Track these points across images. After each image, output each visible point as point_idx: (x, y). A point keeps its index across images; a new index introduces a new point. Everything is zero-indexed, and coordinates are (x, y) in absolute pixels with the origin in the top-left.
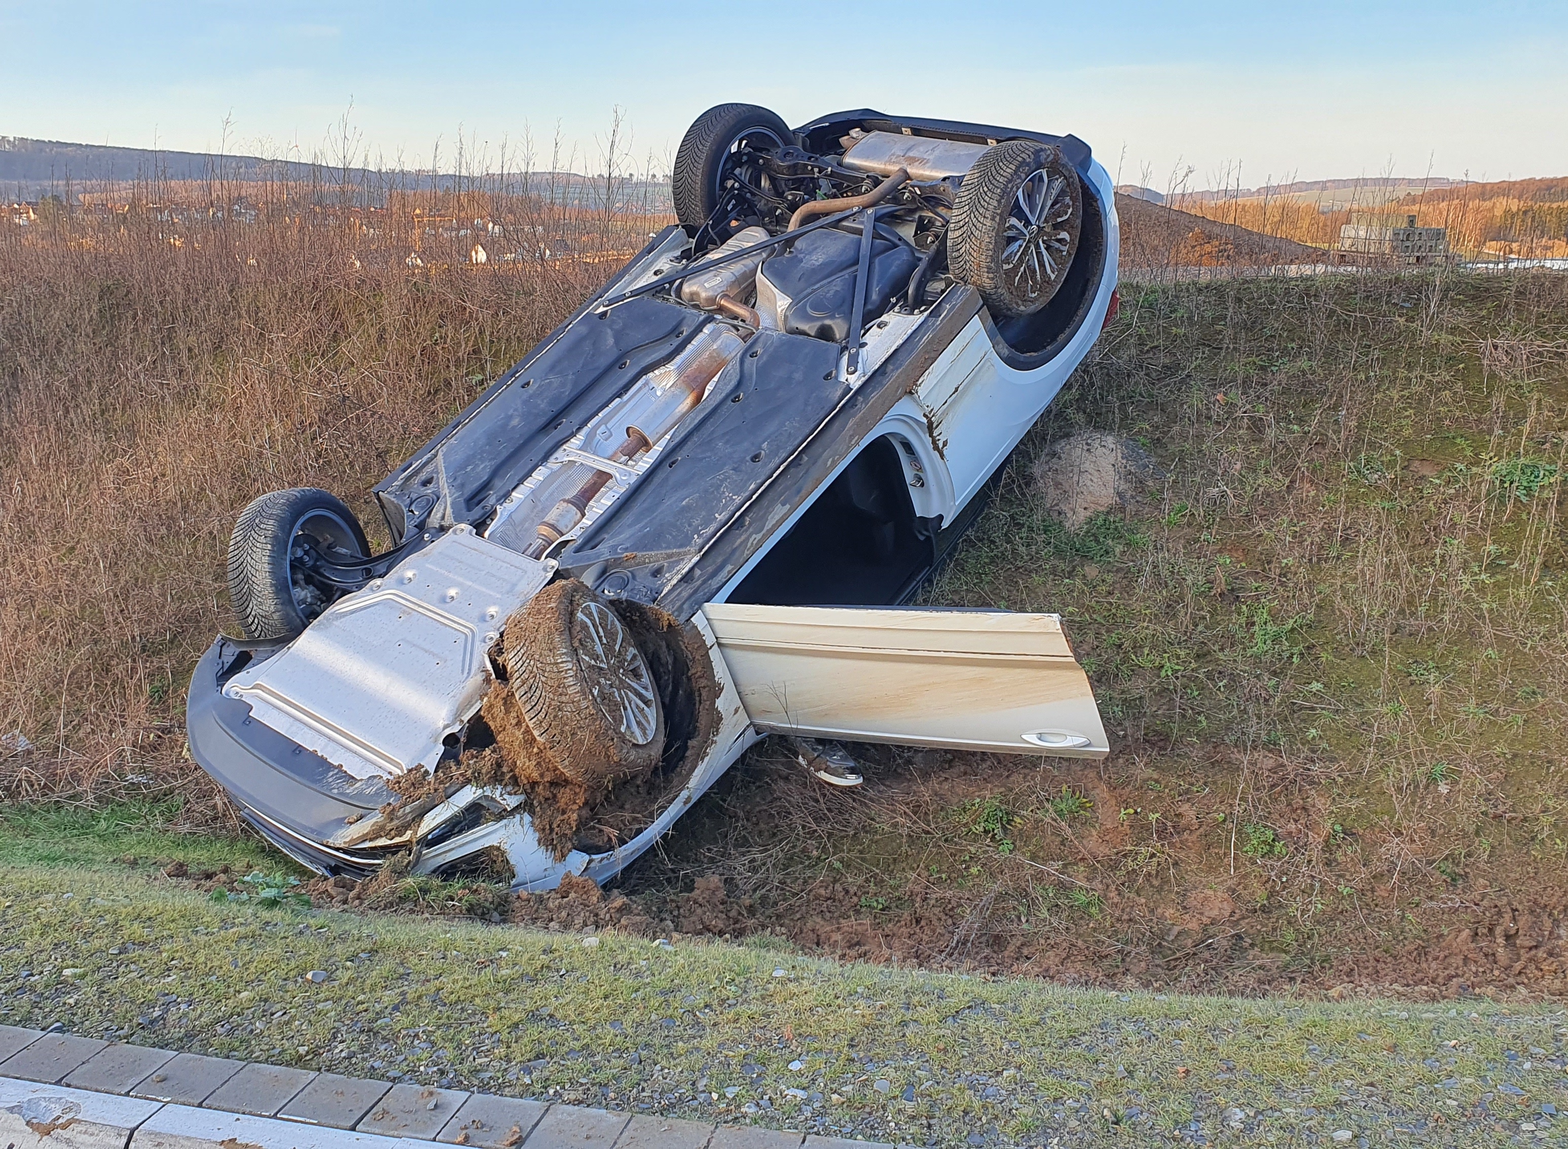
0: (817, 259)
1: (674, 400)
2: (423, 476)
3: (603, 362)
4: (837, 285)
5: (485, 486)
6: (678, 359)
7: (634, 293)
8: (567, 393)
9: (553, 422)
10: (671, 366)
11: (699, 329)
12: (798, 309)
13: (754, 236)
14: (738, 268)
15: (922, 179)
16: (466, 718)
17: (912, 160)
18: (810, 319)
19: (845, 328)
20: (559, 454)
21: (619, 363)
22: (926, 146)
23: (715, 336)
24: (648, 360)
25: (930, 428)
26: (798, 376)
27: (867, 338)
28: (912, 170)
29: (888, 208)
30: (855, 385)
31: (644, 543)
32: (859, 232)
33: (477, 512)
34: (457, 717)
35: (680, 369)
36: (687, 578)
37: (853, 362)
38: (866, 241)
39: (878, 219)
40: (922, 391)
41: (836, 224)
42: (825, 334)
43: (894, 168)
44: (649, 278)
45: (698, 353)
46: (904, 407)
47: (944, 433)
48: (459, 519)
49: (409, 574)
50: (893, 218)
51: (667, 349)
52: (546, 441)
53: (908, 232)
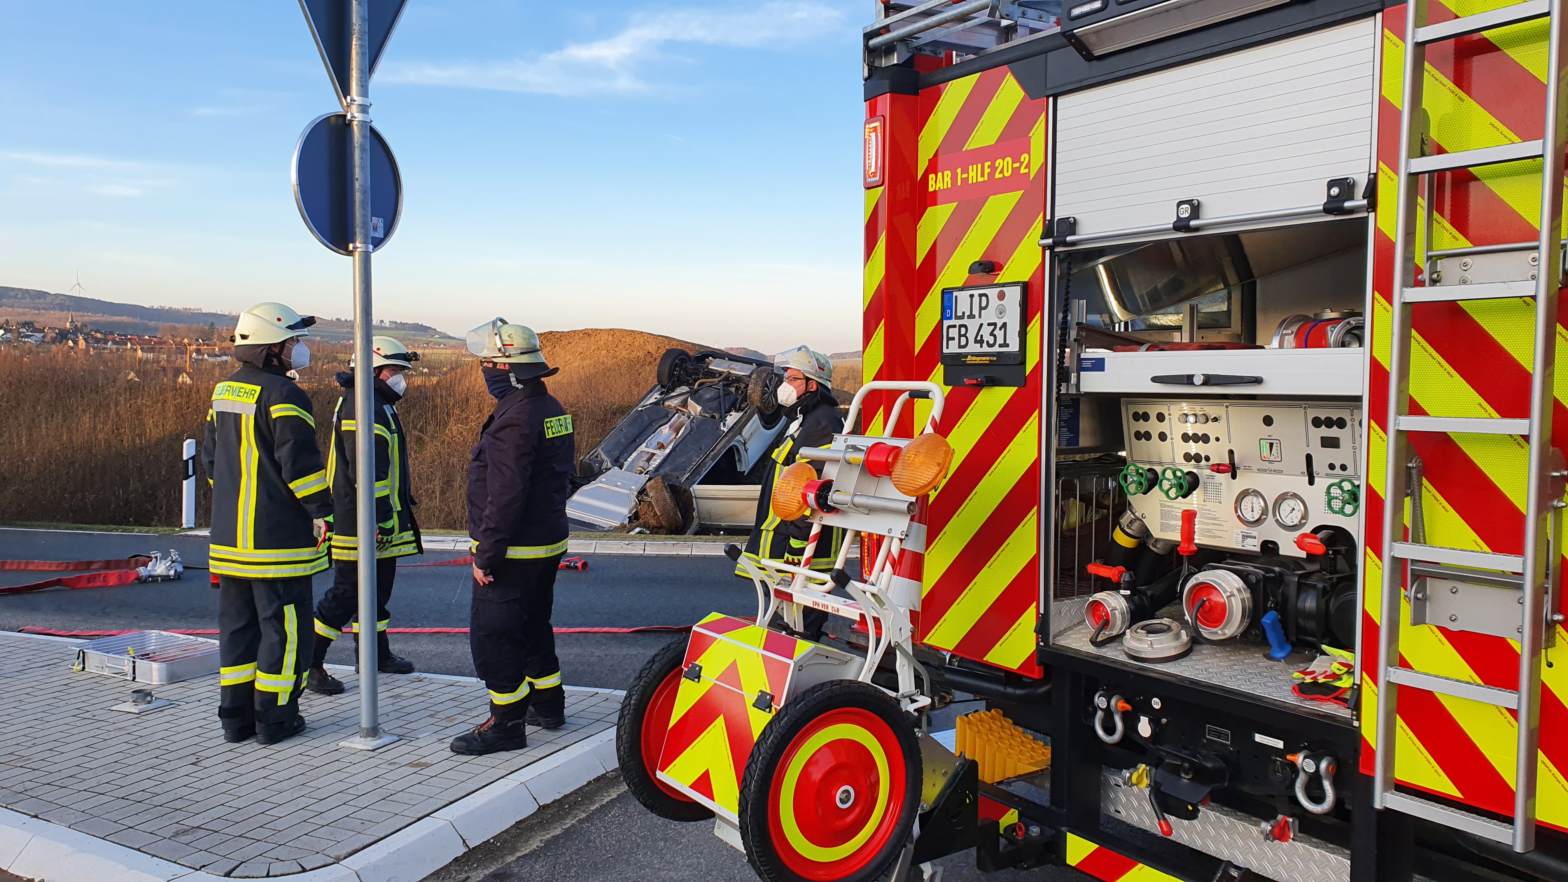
0: (708, 396)
1: (670, 435)
2: (595, 455)
3: (646, 423)
4: (714, 404)
5: (618, 457)
6: (669, 423)
7: (650, 404)
8: (637, 432)
9: (634, 441)
10: (667, 425)
11: (674, 415)
12: (704, 410)
13: (685, 389)
14: (682, 398)
15: (735, 374)
16: (633, 512)
17: (731, 369)
18: (708, 413)
19: (719, 415)
20: (639, 449)
21: (650, 424)
22: (735, 364)
23: (679, 417)
24: (662, 423)
25: (745, 444)
26: (709, 428)
27: (727, 418)
28: (731, 371)
29: (726, 382)
30: (726, 431)
31: (673, 470)
32: (719, 389)
33: (619, 464)
34: (630, 512)
35: (670, 427)
36: (687, 478)
37: (724, 425)
38: (721, 391)
39: (724, 385)
40: (743, 433)
41: (710, 386)
42: (713, 417)
43: (726, 370)
44: (652, 400)
45: (675, 422)
46: (738, 438)
47: (748, 445)
48: (614, 466)
49: (603, 480)
50: (728, 385)
51: (665, 421)
52: (634, 445)
53: (733, 390)
